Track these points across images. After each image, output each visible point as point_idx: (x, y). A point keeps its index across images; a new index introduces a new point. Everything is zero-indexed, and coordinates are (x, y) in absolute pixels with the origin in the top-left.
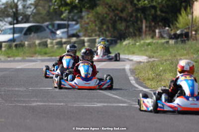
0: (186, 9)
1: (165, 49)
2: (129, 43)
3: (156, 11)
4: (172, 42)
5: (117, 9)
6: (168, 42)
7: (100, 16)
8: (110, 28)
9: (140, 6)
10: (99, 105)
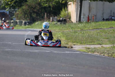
0: (64, 8)
1: (56, 26)
2: (39, 24)
3: (50, 9)
4: (59, 23)
5: (32, 7)
6: (57, 23)
7: (24, 11)
8: (29, 16)
9: (44, 6)
10: (36, 51)
